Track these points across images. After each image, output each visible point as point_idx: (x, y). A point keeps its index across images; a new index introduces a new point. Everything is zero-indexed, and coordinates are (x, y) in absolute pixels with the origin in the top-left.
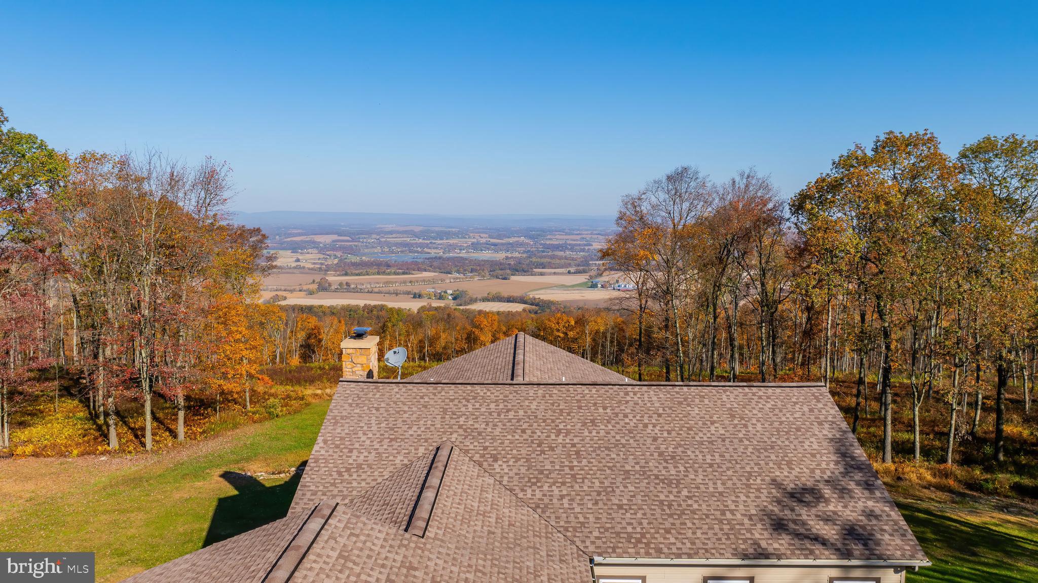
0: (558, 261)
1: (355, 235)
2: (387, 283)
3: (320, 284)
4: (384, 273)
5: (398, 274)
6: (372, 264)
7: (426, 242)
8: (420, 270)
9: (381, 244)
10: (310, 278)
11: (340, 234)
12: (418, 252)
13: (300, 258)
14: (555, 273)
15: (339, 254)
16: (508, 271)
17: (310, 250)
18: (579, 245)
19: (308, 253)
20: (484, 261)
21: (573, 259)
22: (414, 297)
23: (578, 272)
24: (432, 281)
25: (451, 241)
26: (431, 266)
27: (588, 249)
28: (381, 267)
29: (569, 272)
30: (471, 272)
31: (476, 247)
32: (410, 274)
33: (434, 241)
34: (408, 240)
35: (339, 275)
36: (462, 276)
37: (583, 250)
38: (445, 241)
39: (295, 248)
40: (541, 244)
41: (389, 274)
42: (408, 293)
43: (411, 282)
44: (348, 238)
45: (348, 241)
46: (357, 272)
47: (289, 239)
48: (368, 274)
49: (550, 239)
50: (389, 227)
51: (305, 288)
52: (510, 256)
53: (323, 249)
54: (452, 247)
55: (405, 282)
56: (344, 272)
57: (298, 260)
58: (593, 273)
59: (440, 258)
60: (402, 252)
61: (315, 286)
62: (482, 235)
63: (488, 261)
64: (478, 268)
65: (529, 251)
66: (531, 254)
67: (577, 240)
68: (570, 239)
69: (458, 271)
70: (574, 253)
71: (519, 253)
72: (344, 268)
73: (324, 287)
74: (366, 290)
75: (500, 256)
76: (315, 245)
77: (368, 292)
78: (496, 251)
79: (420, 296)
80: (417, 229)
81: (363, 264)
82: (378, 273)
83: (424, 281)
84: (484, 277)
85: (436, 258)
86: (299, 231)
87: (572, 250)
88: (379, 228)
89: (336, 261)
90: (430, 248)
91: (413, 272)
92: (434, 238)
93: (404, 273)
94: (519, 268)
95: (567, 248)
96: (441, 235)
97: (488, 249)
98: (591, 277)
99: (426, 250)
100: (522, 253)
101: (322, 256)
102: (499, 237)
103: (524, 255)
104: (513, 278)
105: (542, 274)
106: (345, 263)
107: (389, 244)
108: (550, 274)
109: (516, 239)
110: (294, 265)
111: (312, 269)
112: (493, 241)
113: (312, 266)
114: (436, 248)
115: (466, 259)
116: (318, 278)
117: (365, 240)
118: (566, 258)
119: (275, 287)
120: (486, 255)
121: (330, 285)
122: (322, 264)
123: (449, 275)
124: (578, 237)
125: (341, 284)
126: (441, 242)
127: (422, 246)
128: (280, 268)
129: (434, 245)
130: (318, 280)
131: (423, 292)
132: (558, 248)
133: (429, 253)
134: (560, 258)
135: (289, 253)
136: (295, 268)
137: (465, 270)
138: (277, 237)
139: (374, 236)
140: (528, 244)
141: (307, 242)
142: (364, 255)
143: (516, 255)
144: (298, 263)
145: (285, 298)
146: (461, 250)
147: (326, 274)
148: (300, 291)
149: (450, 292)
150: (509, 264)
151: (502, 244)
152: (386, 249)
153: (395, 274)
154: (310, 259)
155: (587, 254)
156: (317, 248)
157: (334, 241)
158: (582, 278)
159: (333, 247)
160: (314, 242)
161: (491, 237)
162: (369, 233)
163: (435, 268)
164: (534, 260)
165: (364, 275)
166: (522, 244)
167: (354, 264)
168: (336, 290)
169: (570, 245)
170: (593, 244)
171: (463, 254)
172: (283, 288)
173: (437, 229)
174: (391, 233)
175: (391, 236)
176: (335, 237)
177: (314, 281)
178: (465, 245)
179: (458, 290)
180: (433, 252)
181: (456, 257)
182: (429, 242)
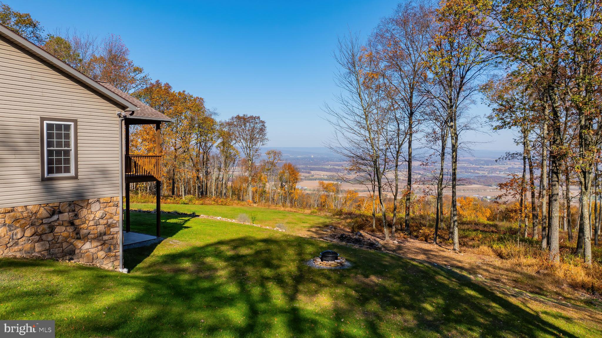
7: (477, 166)
8: (471, 183)
12: (471, 172)
15: (422, 172)
24: (478, 190)
25: (494, 167)
26: (479, 181)
32: (464, 185)
33: (482, 166)
34: (466, 165)
35: (420, 184)
38: (490, 166)
43: (464, 190)
54: (494, 170)
55: (460, 190)
56: (423, 183)
59: (485, 176)
60: (461, 172)
62: (516, 163)
80: (473, 159)
83: (472, 190)
85: (482, 176)
89: (420, 176)
90: (479, 170)
91: (466, 184)
92: (482, 164)
93: (460, 185)
96: (487, 163)
99: (476, 171)
106: (424, 178)
114: (484, 170)
123: (490, 187)
125: (421, 190)
126: (487, 167)
127: (474, 169)
128: (388, 179)
129: (483, 169)
133: (478, 173)
146: (500, 172)
154: (404, 174)
163: (481, 182)
171: (501, 175)
173: (485, 159)
178: (504, 169)
180: (481, 173)
181: (496, 176)
182: (479, 167)
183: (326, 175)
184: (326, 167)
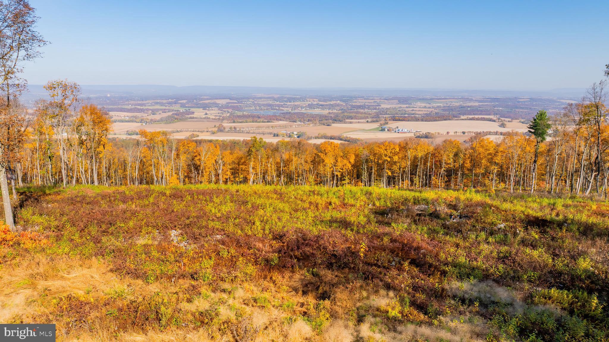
0: (360, 115)
1: (240, 99)
2: (258, 127)
3: (219, 128)
4: (256, 122)
5: (265, 122)
6: (249, 116)
7: (281, 103)
8: (277, 120)
9: (254, 104)
10: (213, 124)
11: (230, 99)
12: (276, 109)
13: (208, 112)
14: (359, 122)
15: (230, 110)
16: (331, 121)
17: (213, 108)
18: (373, 106)
19: (212, 110)
20: (316, 115)
21: (369, 114)
22: (274, 136)
23: (372, 122)
24: (285, 127)
25: (296, 103)
26: (284, 118)
27: (379, 108)
28: (255, 118)
29: (367, 122)
30: (308, 121)
31: (311, 106)
32: (272, 122)
33: (286, 103)
34: (271, 102)
35: (230, 123)
36: (303, 123)
37: (375, 109)
38: (292, 103)
39: (205, 107)
40: (350, 105)
41: (259, 122)
42: (271, 133)
43: (272, 127)
44: (235, 101)
45: (236, 103)
46: (240, 121)
47: (201, 102)
48: (247, 122)
49: (355, 102)
50: (259, 95)
51: (210, 130)
52: (331, 112)
53: (222, 108)
54: (296, 107)
55: (268, 127)
56: (233, 121)
57: (206, 114)
58: (382, 122)
59: (290, 113)
60: (267, 109)
61: (216, 129)
62: (314, 100)
63: (318, 115)
64: (312, 119)
65: (342, 109)
66: (344, 111)
67: (372, 103)
68: (367, 102)
69: (300, 121)
70: (370, 110)
71: (337, 110)
72: (233, 119)
73: (221, 130)
74: (246, 132)
75: (325, 112)
76: (216, 105)
77: (247, 133)
78: (323, 109)
79: (277, 135)
80: (276, 96)
81: (244, 116)
82: (253, 122)
83: (280, 126)
84: (316, 124)
85: (287, 113)
86: (208, 97)
87: (368, 108)
88: (255, 96)
89: (228, 115)
90: (283, 107)
91: (273, 121)
92: (286, 101)
93: (268, 122)
94: (336, 119)
95: (365, 107)
96: (290, 100)
97: (318, 108)
98: (381, 125)
99: (281, 108)
100: (339, 110)
101: (220, 112)
102: (325, 101)
103: (340, 112)
104: (333, 125)
105: (351, 123)
106: (234, 116)
107: (259, 105)
108: (356, 123)
109: (335, 102)
110: (204, 116)
111: (214, 119)
112: (321, 103)
113: (214, 117)
114: (287, 107)
115: (305, 114)
116: (217, 124)
117: (245, 103)
118: (365, 113)
119: (192, 130)
120: (317, 111)
121: (224, 128)
122: (220, 116)
123: (295, 123)
124: (372, 101)
125: (231, 128)
126: (290, 103)
127: (279, 106)
128: (196, 118)
130: (217, 125)
131: (279, 133)
132: (360, 107)
133: (283, 110)
134: (362, 113)
135: (201, 110)
136: (204, 118)
137: (304, 120)
138: (195, 101)
139: (251, 100)
140: (342, 105)
141: (211, 103)
142: (244, 111)
143: (335, 111)
144: (206, 116)
145: (198, 136)
146: (302, 108)
147: (222, 122)
148: (207, 132)
149: (295, 133)
150: (331, 117)
151: (327, 105)
152: (258, 108)
153: (263, 122)
154: (213, 113)
155: (377, 111)
156: (218, 107)
157: (227, 103)
158: (376, 125)
159: (227, 106)
160: (216, 104)
161: (319, 101)
162: (248, 98)
163: (286, 119)
164: (346, 114)
165: (244, 123)
166: (338, 105)
167: (239, 117)
168: (228, 132)
169: (367, 105)
170: (381, 105)
171: (303, 111)
172: (197, 130)
173: (288, 96)
174: (261, 98)
175: (261, 100)
176: (228, 101)
177: (215, 126)
178: (305, 105)
179: (300, 132)
180: (285, 110)
181: (299, 113)
182: (283, 103)
183: (128, 116)
184: (126, 107)
